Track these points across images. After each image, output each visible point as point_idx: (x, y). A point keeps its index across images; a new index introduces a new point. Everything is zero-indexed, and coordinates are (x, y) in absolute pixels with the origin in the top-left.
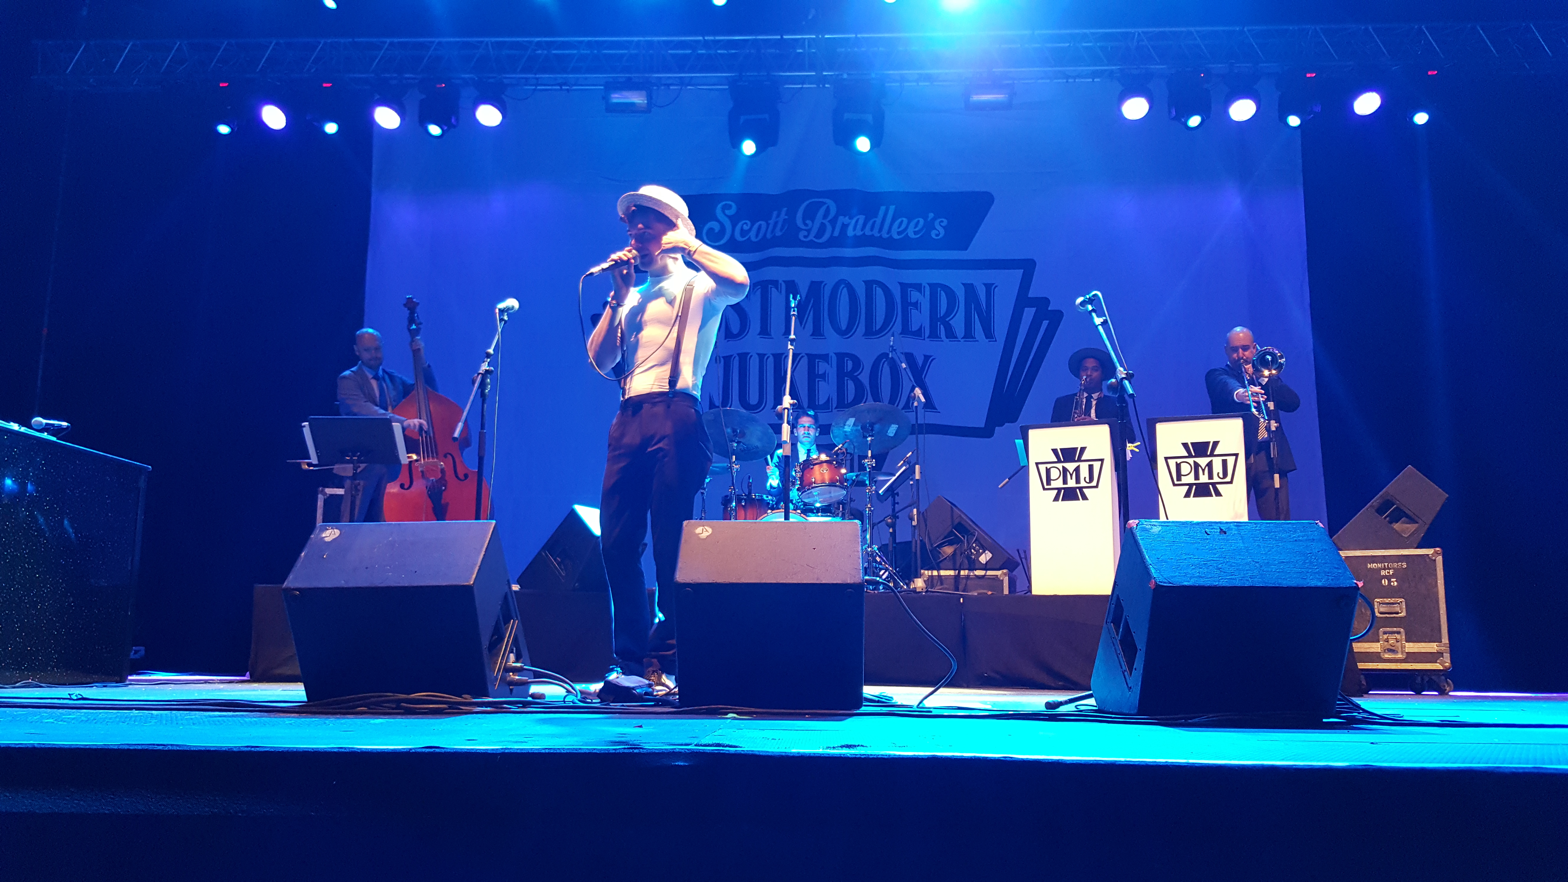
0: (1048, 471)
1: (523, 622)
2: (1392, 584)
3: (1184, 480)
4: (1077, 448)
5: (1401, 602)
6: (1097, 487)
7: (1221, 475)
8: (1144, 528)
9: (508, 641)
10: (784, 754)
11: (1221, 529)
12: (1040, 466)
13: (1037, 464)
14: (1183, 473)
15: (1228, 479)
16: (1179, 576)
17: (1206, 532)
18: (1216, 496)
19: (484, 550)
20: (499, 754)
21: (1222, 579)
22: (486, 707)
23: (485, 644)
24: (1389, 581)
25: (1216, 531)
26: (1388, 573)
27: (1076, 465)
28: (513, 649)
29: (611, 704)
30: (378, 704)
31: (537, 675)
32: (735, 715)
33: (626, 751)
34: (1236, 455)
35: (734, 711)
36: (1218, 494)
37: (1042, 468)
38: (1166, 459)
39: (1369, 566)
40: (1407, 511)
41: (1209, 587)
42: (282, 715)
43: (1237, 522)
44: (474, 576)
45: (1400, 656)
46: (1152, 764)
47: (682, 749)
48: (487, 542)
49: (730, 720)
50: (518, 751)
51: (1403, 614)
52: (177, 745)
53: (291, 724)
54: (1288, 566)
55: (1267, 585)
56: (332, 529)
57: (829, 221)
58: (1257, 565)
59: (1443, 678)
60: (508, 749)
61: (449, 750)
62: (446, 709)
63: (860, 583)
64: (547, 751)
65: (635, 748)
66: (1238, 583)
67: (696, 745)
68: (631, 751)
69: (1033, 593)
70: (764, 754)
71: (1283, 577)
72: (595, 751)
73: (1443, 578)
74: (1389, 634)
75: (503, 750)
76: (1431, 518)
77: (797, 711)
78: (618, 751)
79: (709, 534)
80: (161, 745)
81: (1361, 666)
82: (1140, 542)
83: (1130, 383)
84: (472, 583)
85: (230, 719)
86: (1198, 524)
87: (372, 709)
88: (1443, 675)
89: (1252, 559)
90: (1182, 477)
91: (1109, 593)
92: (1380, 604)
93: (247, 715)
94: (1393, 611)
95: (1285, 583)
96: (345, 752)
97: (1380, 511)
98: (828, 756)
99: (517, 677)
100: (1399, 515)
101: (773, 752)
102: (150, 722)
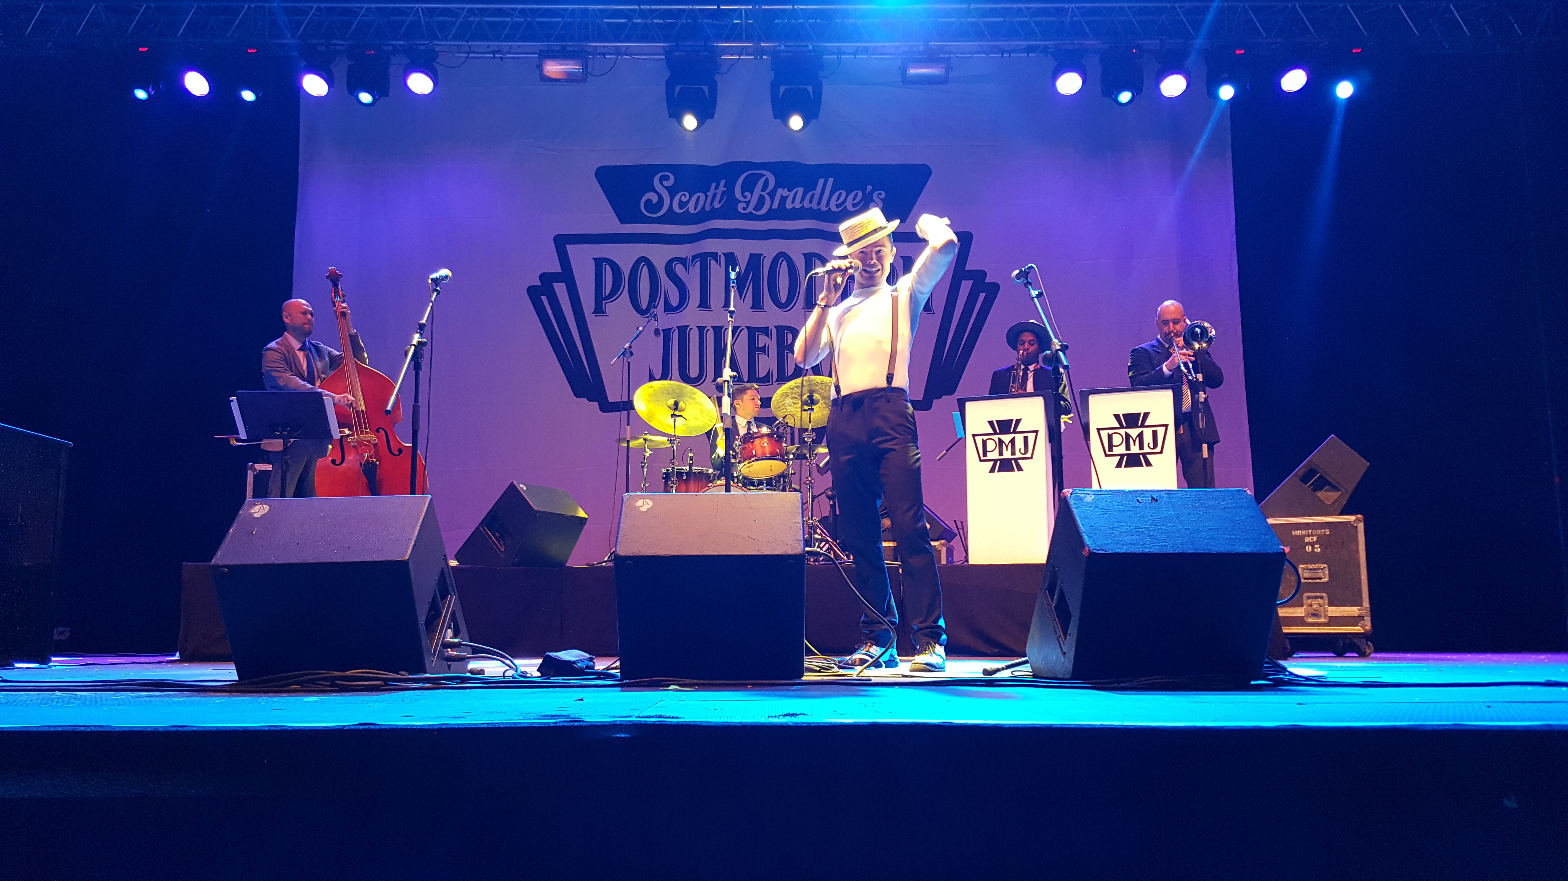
0: (984, 443)
1: (461, 598)
2: (1316, 550)
3: (1116, 451)
4: (1012, 420)
5: (1324, 568)
6: (1031, 458)
7: (1151, 446)
8: (1078, 496)
9: (445, 617)
10: (726, 724)
11: (1153, 498)
12: (976, 437)
13: (974, 436)
14: (1114, 444)
15: (1158, 449)
16: (1112, 543)
17: (1137, 500)
18: (1147, 465)
19: (419, 524)
20: (436, 729)
21: (1153, 546)
22: (424, 683)
23: (422, 619)
24: (1313, 548)
25: (1147, 499)
26: (1312, 539)
27: (1011, 436)
28: (450, 625)
29: (551, 678)
30: (313, 682)
31: (475, 650)
32: (677, 687)
33: (566, 724)
34: (1166, 426)
35: (676, 682)
36: (1148, 464)
37: (979, 440)
38: (1099, 430)
39: (1294, 533)
40: (1330, 480)
41: (1140, 554)
42: (212, 694)
43: (1167, 491)
44: (409, 551)
45: (1322, 620)
46: (1087, 726)
47: (623, 721)
48: (422, 516)
49: (672, 692)
50: (456, 726)
51: (1326, 580)
52: (100, 726)
53: (221, 703)
54: (1217, 533)
55: (1197, 551)
56: (260, 504)
57: (767, 194)
58: (1187, 531)
59: (1364, 640)
60: (445, 724)
61: (384, 727)
62: (381, 686)
63: (801, 554)
64: (485, 726)
65: (575, 721)
66: (1169, 550)
67: (637, 717)
68: (572, 724)
69: (971, 562)
70: (706, 724)
71: (1212, 544)
72: (535, 725)
73: (1364, 544)
74: (1313, 598)
75: (440, 726)
76: (1354, 486)
77: (739, 682)
78: (558, 725)
79: (648, 507)
80: (84, 726)
81: (1286, 630)
82: (1075, 511)
83: (1065, 354)
84: (407, 558)
85: (157, 699)
86: (1130, 492)
87: (307, 687)
88: (1363, 638)
89: (1182, 526)
90: (1114, 448)
91: (1044, 562)
92: (1304, 569)
93: (176, 695)
94: (1317, 577)
95: (1214, 549)
96: (276, 730)
97: (1305, 479)
98: (769, 725)
99: (455, 653)
100: (1322, 484)
101: (714, 722)
102: (73, 703)
